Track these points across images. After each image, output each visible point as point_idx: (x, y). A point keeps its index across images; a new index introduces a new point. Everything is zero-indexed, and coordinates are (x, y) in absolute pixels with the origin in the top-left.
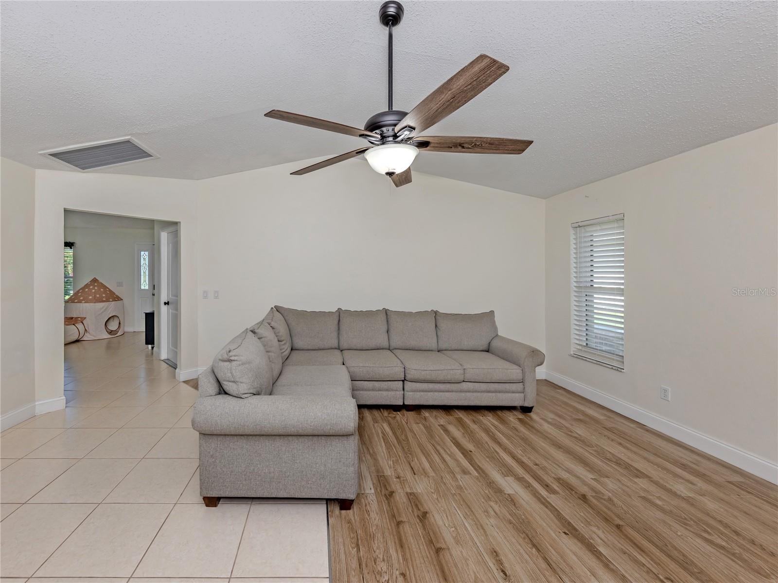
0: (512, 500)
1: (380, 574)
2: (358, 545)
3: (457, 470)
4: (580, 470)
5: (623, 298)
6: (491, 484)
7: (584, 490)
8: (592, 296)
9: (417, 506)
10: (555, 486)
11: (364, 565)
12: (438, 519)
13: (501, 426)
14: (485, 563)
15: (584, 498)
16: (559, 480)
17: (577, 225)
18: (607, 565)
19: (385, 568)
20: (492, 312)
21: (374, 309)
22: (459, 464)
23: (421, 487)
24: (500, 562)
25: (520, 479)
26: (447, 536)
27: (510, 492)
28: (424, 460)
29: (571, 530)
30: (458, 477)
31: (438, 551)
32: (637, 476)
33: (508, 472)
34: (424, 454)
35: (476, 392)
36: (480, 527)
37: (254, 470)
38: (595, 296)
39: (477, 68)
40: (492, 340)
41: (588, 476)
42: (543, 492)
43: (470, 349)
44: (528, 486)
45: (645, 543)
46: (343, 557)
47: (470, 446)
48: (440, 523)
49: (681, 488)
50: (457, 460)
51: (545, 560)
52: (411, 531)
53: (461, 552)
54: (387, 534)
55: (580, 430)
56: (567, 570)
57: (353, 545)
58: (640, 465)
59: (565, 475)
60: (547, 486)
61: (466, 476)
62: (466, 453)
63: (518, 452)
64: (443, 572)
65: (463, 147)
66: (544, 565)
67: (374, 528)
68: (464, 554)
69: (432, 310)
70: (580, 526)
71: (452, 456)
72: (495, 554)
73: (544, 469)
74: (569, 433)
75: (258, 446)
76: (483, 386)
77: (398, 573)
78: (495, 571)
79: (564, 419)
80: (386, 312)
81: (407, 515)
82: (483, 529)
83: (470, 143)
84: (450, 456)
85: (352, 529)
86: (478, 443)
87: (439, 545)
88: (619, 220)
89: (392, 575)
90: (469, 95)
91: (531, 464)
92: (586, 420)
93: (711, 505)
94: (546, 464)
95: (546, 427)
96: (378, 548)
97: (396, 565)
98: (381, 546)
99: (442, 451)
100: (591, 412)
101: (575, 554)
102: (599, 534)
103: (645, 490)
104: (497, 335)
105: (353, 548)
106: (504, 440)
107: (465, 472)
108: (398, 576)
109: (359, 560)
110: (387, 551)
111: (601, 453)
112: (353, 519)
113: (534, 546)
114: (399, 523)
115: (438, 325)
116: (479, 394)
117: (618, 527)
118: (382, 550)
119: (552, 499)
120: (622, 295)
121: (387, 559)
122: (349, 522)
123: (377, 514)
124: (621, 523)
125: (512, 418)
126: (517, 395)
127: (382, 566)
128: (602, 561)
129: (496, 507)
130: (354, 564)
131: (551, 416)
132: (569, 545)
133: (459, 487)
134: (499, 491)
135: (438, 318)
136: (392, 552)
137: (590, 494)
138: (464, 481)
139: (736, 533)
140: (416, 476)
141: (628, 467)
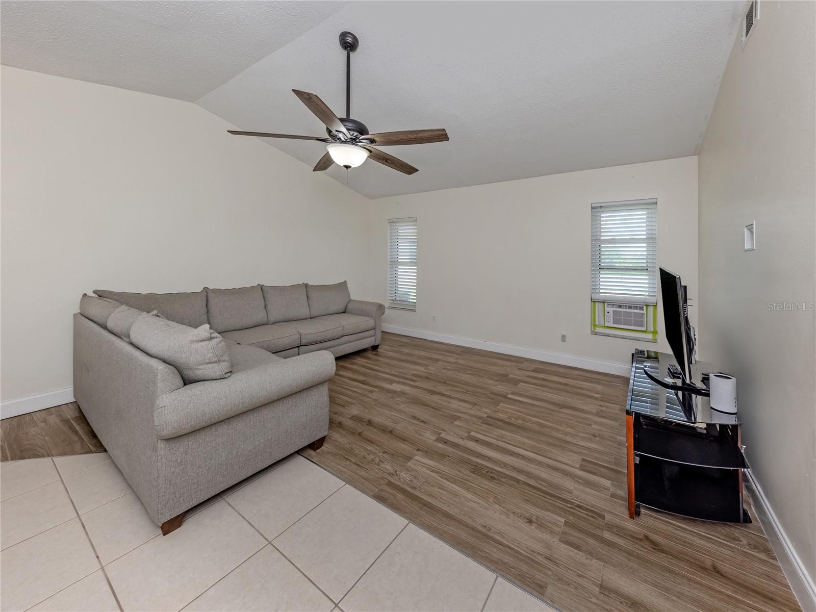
0: (402, 393)
1: (373, 460)
2: (347, 459)
3: (366, 393)
4: (418, 367)
5: (416, 268)
6: (388, 391)
7: (425, 375)
8: (398, 267)
9: (361, 420)
10: (414, 378)
11: (361, 464)
12: (377, 419)
13: (369, 362)
14: (414, 423)
15: (427, 378)
16: (414, 375)
17: (391, 221)
18: (451, 397)
19: (373, 457)
20: (345, 281)
21: (248, 285)
22: (364, 389)
23: (355, 411)
24: (418, 419)
25: (399, 382)
26: (389, 424)
27: (400, 390)
28: (341, 396)
29: (433, 393)
30: (370, 396)
31: (391, 432)
32: (437, 361)
33: (391, 382)
34: (339, 394)
35: (349, 342)
36: (400, 411)
37: (237, 453)
38: (399, 267)
39: (437, 133)
40: (348, 303)
41: (422, 369)
42: (412, 383)
43: (334, 312)
44: (404, 384)
45: (455, 384)
46: (344, 469)
47: (362, 378)
48: (381, 421)
49: (451, 360)
50: (361, 388)
51: (433, 408)
52: (369, 433)
53: (401, 426)
54: (358, 443)
55: (405, 350)
56: (441, 407)
57: (344, 461)
58: (435, 356)
59: (414, 372)
60: (411, 380)
61: (373, 393)
62: (363, 382)
63: (387, 370)
64: (400, 438)
65: (386, 162)
66: (434, 410)
67: (348, 445)
68: (403, 425)
69: (303, 283)
70: (433, 389)
71: (356, 387)
72: (414, 417)
73: (404, 373)
74: (402, 353)
75: (242, 425)
76: (354, 337)
77: (381, 454)
78: (420, 424)
79: (395, 347)
80: (261, 287)
81: (360, 428)
82: (402, 411)
83: (391, 160)
84: (356, 388)
85: (335, 455)
86: (365, 375)
87: (389, 430)
88: (414, 220)
89: (379, 457)
90: (424, 141)
91: (398, 374)
92: (405, 345)
93: (462, 362)
94: (404, 371)
95: (390, 354)
96: (360, 451)
97: (377, 452)
98: (361, 450)
99: (349, 388)
100: (403, 340)
101: (440, 400)
102: (441, 388)
103: (443, 365)
104: (350, 300)
105: (346, 462)
106: (377, 368)
107: (371, 392)
108: (383, 455)
109: (355, 463)
110: (366, 450)
111: (420, 357)
112: (329, 450)
113: (425, 405)
114: (360, 434)
115: (309, 296)
116: (352, 343)
117: (445, 382)
118: (363, 451)
119: (417, 384)
120: (415, 266)
121: (370, 452)
122: (328, 453)
123: (342, 438)
124: (444, 381)
125: (370, 354)
126: (372, 338)
127: (371, 457)
128: (448, 397)
129: (399, 399)
130: (354, 467)
131: (388, 348)
132: (435, 398)
133: (375, 400)
134: (395, 392)
135: (309, 289)
136: (369, 448)
137: (428, 375)
138: (374, 396)
139: (472, 368)
140: (346, 407)
141: (432, 359)
